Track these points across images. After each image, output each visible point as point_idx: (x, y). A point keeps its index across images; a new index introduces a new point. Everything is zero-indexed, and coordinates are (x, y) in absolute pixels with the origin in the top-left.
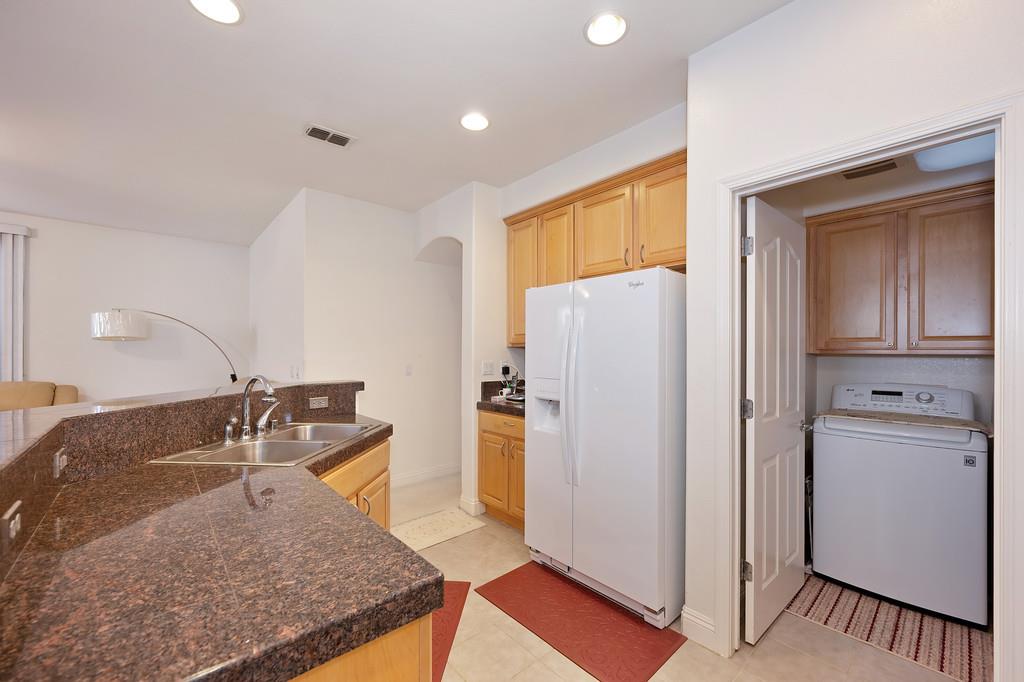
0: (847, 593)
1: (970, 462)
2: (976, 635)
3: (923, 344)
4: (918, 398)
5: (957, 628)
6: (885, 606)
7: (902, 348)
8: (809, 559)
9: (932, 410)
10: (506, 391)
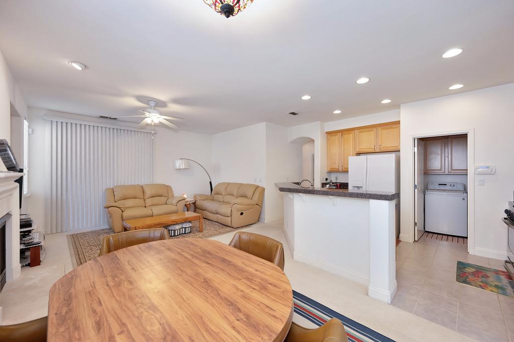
0: (434, 235)
1: (464, 199)
2: (465, 239)
3: (451, 171)
4: (451, 186)
5: (461, 238)
6: (444, 236)
7: (447, 173)
8: (424, 229)
9: (454, 188)
10: (328, 186)
